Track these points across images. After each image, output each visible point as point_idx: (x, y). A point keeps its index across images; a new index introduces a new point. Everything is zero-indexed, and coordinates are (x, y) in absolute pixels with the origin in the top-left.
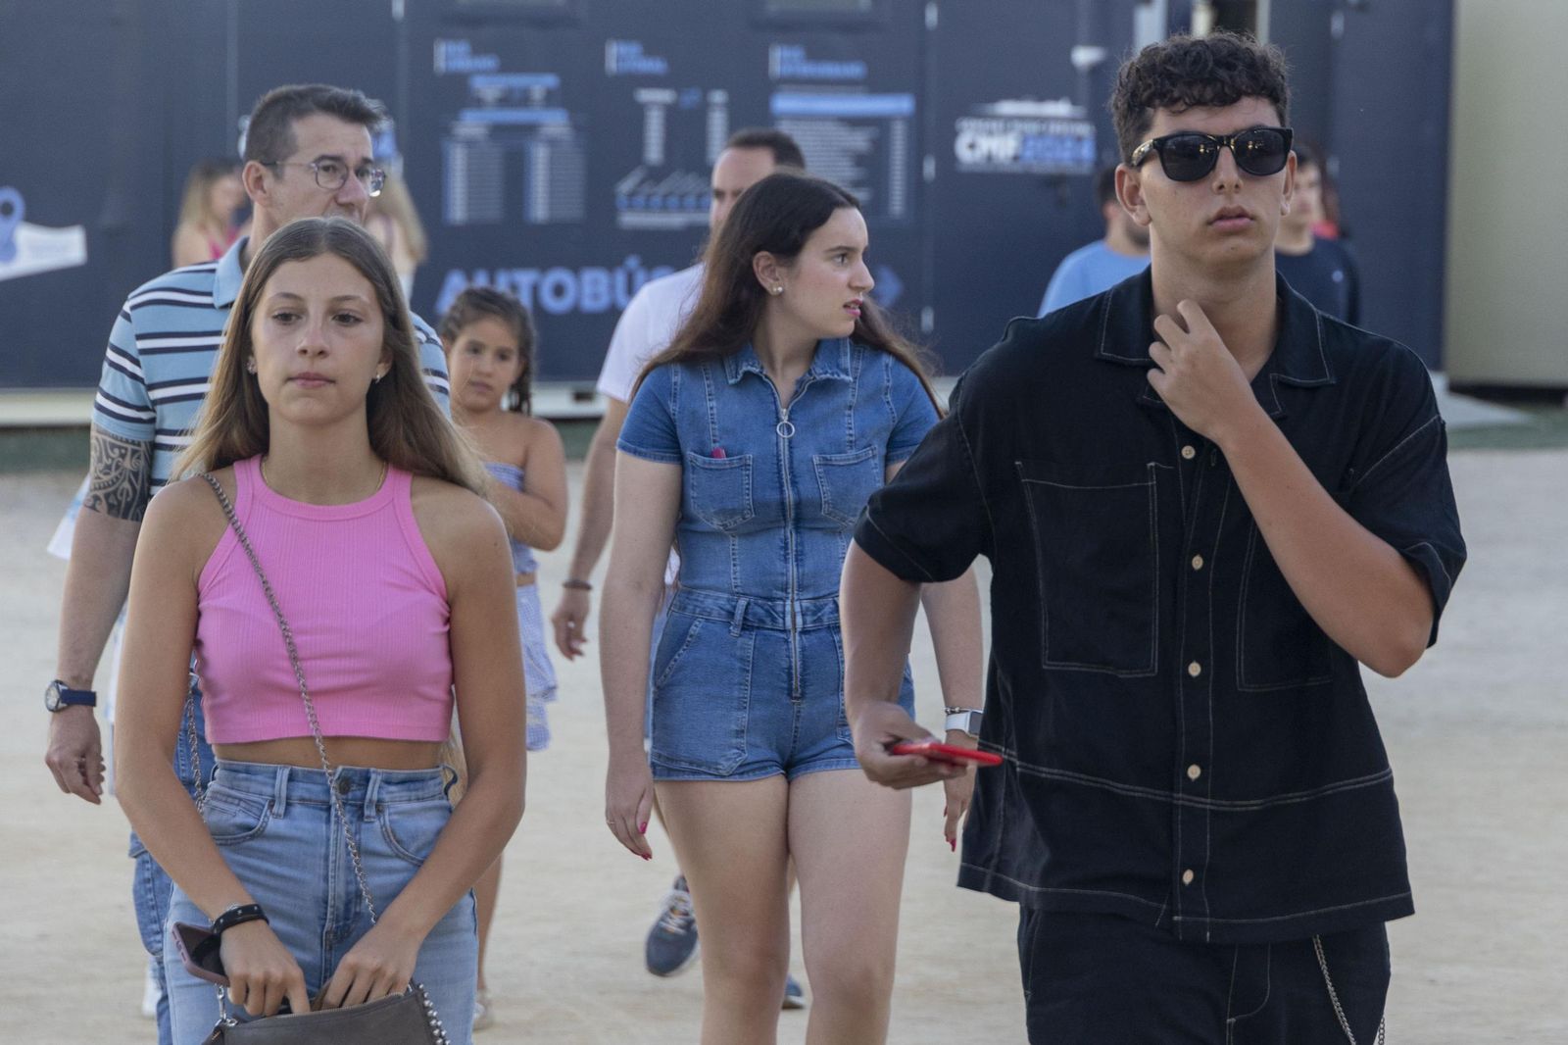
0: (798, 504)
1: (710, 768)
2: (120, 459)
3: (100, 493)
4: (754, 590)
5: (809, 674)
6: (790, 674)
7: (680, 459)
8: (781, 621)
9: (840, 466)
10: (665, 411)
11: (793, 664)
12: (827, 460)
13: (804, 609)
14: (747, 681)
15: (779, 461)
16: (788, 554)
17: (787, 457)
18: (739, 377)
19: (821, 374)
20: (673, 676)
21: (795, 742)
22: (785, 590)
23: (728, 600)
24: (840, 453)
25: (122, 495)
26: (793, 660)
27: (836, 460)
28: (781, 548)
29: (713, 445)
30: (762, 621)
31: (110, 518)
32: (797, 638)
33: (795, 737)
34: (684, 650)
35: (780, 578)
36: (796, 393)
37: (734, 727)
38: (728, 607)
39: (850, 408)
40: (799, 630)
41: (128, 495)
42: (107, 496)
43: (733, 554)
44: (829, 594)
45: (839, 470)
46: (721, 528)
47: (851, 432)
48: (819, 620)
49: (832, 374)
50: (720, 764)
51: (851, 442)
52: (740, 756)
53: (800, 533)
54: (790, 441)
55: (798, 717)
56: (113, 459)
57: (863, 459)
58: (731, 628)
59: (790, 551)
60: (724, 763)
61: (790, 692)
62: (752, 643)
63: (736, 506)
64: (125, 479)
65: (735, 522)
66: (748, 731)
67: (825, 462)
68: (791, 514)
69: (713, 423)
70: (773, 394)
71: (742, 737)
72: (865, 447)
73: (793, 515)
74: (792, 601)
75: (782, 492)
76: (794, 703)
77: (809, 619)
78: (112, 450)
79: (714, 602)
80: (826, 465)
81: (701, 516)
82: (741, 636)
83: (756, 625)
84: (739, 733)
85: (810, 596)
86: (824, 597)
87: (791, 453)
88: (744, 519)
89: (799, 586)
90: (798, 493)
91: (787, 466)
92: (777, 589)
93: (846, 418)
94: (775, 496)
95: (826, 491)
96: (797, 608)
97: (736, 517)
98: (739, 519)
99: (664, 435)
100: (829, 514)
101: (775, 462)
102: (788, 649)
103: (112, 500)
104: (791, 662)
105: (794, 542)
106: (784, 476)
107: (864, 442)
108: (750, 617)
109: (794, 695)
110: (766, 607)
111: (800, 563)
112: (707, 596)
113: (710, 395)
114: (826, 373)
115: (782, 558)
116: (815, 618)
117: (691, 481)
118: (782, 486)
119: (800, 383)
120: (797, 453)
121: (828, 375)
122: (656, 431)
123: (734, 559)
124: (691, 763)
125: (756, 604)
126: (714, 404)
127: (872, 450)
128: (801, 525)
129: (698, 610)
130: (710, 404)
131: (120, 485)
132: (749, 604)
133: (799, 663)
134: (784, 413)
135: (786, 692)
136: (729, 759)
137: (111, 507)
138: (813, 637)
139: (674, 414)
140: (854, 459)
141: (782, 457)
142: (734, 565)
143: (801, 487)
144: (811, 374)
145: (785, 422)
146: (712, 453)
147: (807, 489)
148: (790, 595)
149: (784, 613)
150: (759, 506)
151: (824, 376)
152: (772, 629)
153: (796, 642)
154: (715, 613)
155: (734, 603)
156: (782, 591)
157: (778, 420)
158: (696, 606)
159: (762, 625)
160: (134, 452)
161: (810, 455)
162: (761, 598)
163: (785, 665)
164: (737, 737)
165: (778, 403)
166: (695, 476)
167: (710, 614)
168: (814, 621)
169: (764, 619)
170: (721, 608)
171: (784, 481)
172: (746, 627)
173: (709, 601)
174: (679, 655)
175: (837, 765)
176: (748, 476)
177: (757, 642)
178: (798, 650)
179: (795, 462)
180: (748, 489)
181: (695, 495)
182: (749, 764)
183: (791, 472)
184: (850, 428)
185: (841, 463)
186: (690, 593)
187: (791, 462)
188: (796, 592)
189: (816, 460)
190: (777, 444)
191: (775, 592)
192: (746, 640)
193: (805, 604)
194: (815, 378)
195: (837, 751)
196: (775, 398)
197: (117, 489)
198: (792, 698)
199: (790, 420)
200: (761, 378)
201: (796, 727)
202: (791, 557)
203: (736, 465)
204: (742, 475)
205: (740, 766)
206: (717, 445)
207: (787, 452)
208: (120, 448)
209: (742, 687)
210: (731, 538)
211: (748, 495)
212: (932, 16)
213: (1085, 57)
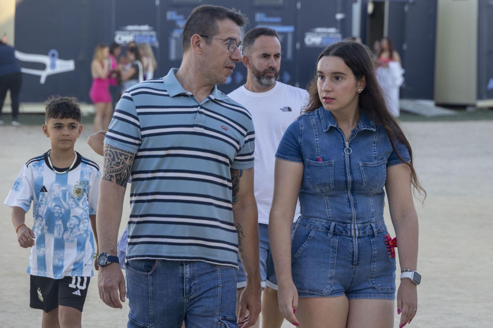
0: (353, 182)
1: (319, 293)
2: (125, 160)
3: (114, 174)
4: (338, 219)
5: (361, 255)
6: (353, 256)
7: (303, 161)
8: (349, 232)
9: (370, 167)
10: (297, 141)
11: (355, 251)
12: (365, 164)
13: (359, 227)
14: (335, 256)
15: (345, 164)
16: (351, 205)
17: (348, 162)
18: (328, 129)
19: (363, 128)
20: (301, 254)
21: (351, 283)
22: (351, 220)
23: (326, 223)
24: (371, 162)
25: (123, 175)
26: (355, 249)
27: (369, 164)
28: (347, 202)
29: (317, 156)
30: (341, 232)
31: (117, 185)
32: (356, 240)
33: (352, 281)
34: (307, 243)
35: (349, 215)
36: (352, 136)
37: (329, 276)
38: (327, 226)
39: (374, 143)
40: (357, 236)
41: (125, 176)
42: (116, 175)
43: (327, 204)
44: (368, 222)
45: (370, 168)
46: (320, 192)
47: (375, 153)
48: (365, 232)
49: (368, 128)
50: (324, 291)
51: (375, 157)
52: (331, 288)
53: (354, 195)
54: (350, 156)
55: (354, 273)
56: (121, 160)
57: (380, 164)
58: (328, 234)
59: (351, 203)
60: (325, 290)
61: (353, 262)
62: (337, 240)
63: (327, 182)
64: (125, 169)
65: (326, 189)
66: (334, 278)
67: (364, 165)
68: (350, 186)
69: (317, 147)
70: (342, 136)
71: (332, 280)
72: (381, 160)
73: (350, 187)
74: (354, 224)
75: (346, 177)
76: (354, 267)
77: (361, 232)
78: (121, 156)
79: (320, 223)
80: (365, 166)
81: (311, 187)
82: (332, 238)
83: (339, 234)
84: (331, 278)
85: (361, 222)
86: (366, 223)
87: (350, 160)
88: (330, 188)
89: (357, 218)
90: (353, 177)
91: (348, 166)
92: (348, 219)
93: (373, 147)
94: (343, 178)
95: (365, 177)
96: (356, 227)
97: (326, 187)
98: (327, 187)
99: (296, 151)
100: (366, 187)
101: (344, 164)
102: (353, 244)
103: (118, 177)
104: (354, 250)
105: (352, 200)
106: (347, 170)
107: (380, 157)
108: (336, 230)
109: (354, 264)
110: (343, 226)
111: (356, 208)
112: (316, 221)
113: (316, 136)
114: (365, 127)
115: (349, 206)
116: (363, 231)
117: (307, 172)
118: (346, 174)
119: (354, 131)
120: (353, 161)
121: (366, 128)
122: (292, 149)
123: (327, 206)
124: (310, 291)
125: (338, 225)
126: (318, 139)
127: (384, 161)
128: (354, 192)
129: (312, 227)
130: (316, 139)
131: (123, 171)
132: (335, 225)
133: (357, 251)
134: (347, 144)
135: (351, 262)
136: (327, 289)
137: (117, 180)
138: (362, 239)
139: (301, 143)
140: (376, 164)
141: (346, 162)
142: (328, 208)
143: (354, 175)
144: (359, 128)
145: (348, 147)
146: (317, 159)
147: (357, 176)
148: (353, 222)
149: (351, 229)
150: (336, 182)
151: (364, 129)
152: (346, 236)
153: (356, 242)
154: (320, 228)
155: (329, 224)
156: (350, 220)
157: (345, 147)
158: (311, 225)
159: (341, 234)
160: (131, 157)
161: (358, 162)
162: (341, 222)
163: (351, 251)
164: (330, 280)
165: (345, 139)
166: (309, 169)
167: (318, 228)
168: (363, 233)
169: (343, 231)
170: (323, 226)
171: (347, 172)
172: (335, 234)
173: (317, 223)
174: (304, 245)
175: (370, 296)
176: (332, 169)
177: (340, 240)
178: (357, 245)
179: (352, 164)
180: (332, 175)
181: (309, 177)
182: (335, 291)
183: (350, 169)
184: (375, 151)
185: (371, 166)
186: (308, 219)
187: (350, 164)
188: (355, 221)
189: (361, 164)
190: (344, 156)
191: (347, 220)
192: (335, 240)
193: (359, 225)
194: (360, 129)
195: (370, 290)
196: (343, 138)
197: (122, 172)
198: (353, 265)
199: (349, 147)
200: (337, 129)
201: (353, 277)
202: (352, 206)
203: (327, 165)
204: (329, 169)
205: (332, 292)
206: (319, 156)
207: (348, 160)
208: (125, 155)
209: (333, 259)
210: (325, 197)
211: (332, 177)
212: (299, 5)
213: (339, 16)
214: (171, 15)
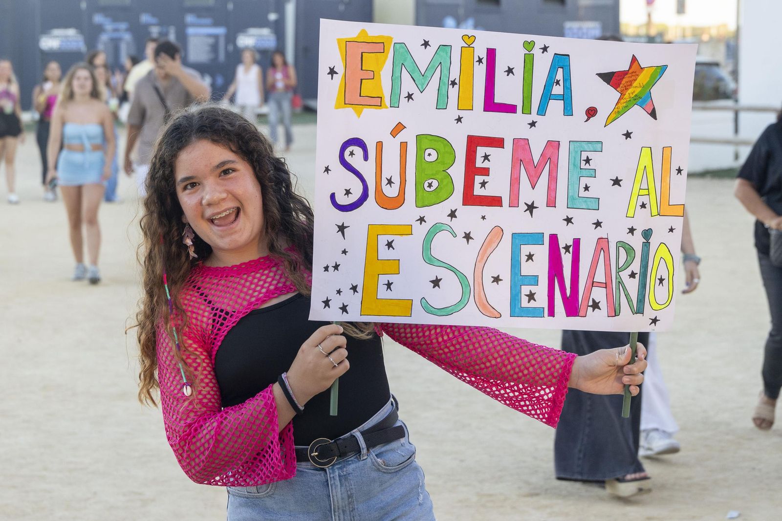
212: (230, 6)
213: (273, 17)
214: (98, 19)
